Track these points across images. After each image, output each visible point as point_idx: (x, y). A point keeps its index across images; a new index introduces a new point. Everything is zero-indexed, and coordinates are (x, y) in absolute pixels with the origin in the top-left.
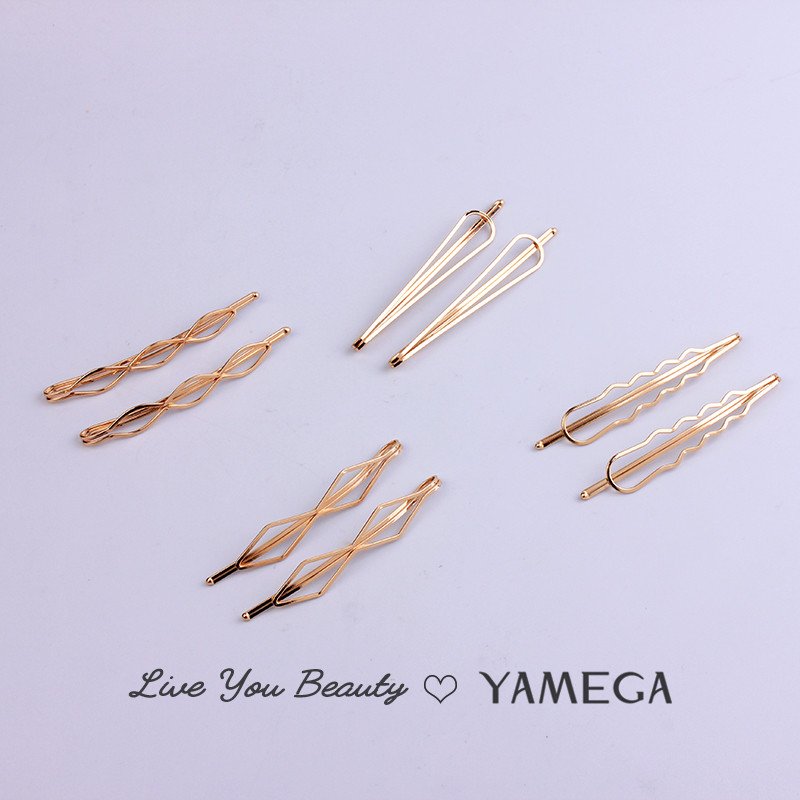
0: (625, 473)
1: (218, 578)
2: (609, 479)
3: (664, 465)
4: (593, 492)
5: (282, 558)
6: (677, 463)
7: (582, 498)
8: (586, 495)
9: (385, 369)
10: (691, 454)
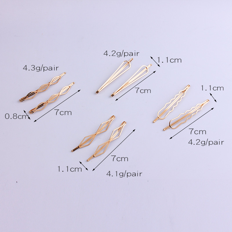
0: (173, 124)
1: (74, 150)
2: (170, 126)
3: (182, 122)
4: (166, 129)
5: (89, 145)
6: (186, 121)
7: (164, 130)
8: (164, 129)
9: (110, 97)
10: (189, 119)
